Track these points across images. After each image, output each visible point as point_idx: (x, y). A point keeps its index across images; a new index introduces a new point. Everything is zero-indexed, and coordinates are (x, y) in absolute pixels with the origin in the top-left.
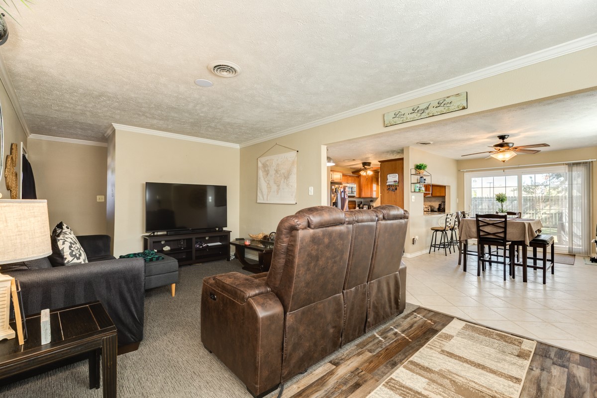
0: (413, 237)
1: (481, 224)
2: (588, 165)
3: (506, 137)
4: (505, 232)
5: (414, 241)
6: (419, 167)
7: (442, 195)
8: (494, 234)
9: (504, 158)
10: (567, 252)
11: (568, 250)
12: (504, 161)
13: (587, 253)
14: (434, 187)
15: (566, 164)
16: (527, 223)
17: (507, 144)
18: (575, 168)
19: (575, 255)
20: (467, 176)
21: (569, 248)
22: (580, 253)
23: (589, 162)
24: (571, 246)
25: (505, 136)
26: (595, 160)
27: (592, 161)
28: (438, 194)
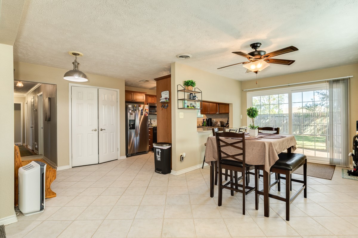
0: (181, 154)
1: (222, 144)
2: (346, 81)
3: (259, 45)
4: (243, 154)
5: (182, 158)
6: (188, 84)
7: (226, 112)
8: (233, 156)
9: (256, 69)
10: (328, 163)
11: (329, 160)
12: (256, 72)
13: (346, 164)
14: (220, 105)
15: (328, 81)
16: (268, 142)
17: (259, 53)
18: (335, 85)
19: (335, 166)
20: (249, 94)
21: (330, 159)
22: (339, 164)
23: (347, 79)
24: (332, 158)
25: (257, 43)
26: (352, 76)
27: (349, 78)
28: (224, 112)
